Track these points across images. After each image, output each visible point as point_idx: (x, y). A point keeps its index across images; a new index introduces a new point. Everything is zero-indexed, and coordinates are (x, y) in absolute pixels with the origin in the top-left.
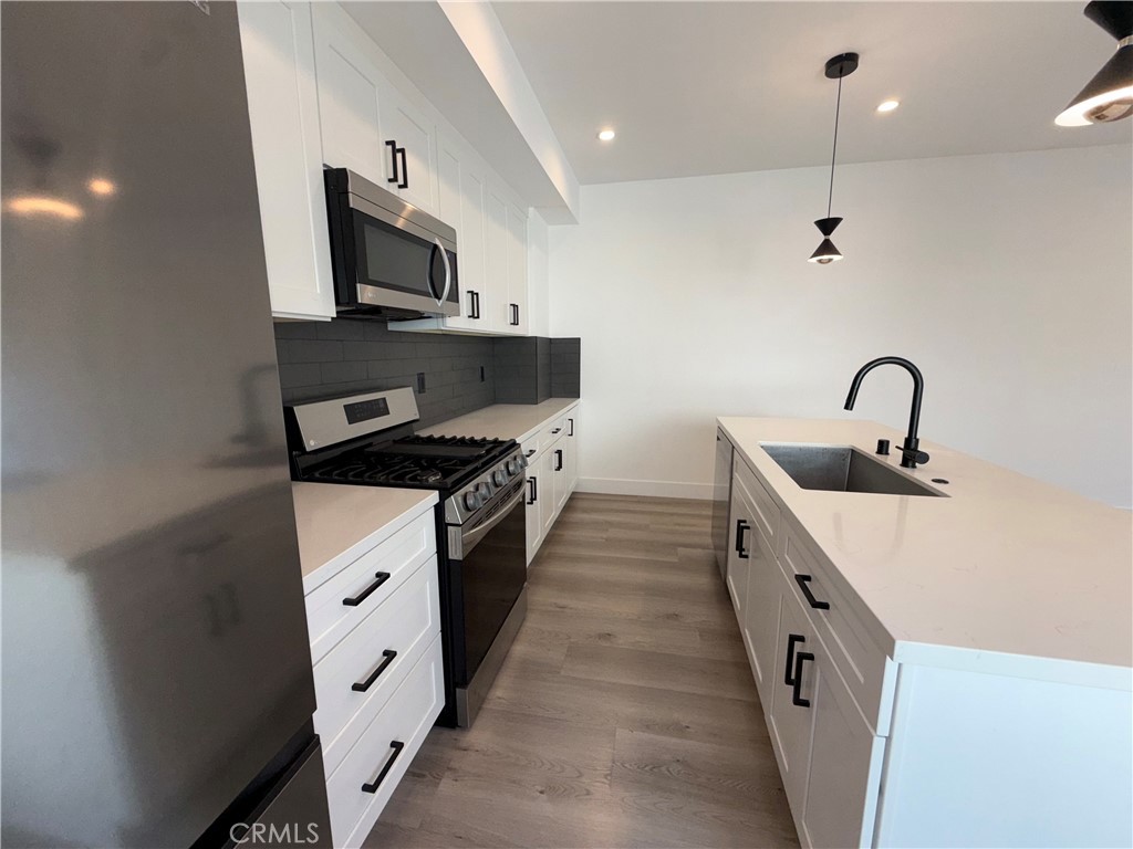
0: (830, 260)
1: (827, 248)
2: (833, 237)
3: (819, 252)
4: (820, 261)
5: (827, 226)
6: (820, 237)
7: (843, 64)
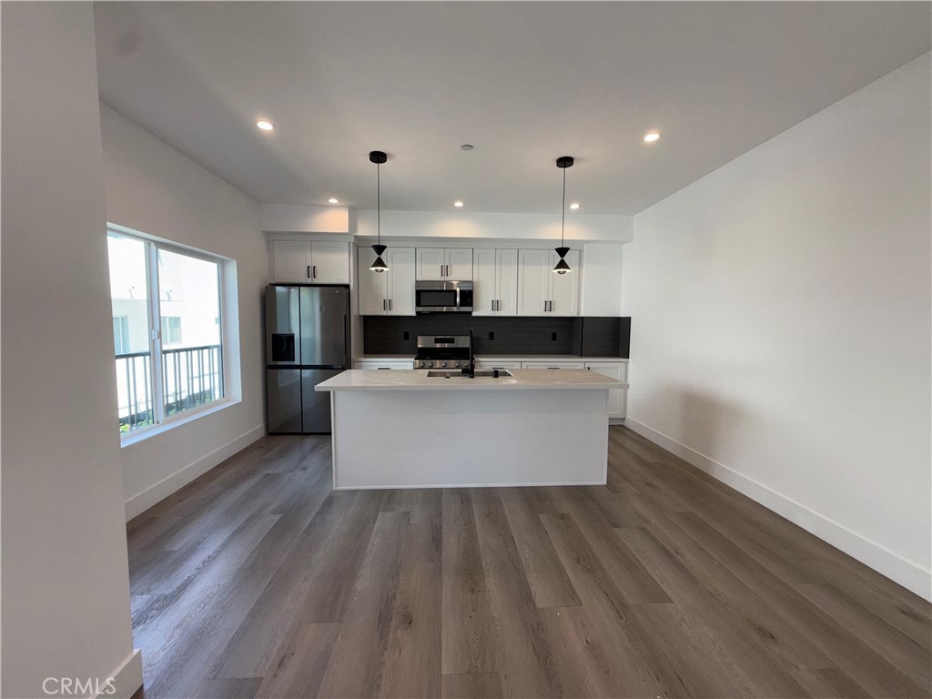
0: (564, 272)
1: (562, 265)
2: (565, 258)
3: (558, 267)
4: (559, 272)
5: (562, 252)
7: (565, 162)
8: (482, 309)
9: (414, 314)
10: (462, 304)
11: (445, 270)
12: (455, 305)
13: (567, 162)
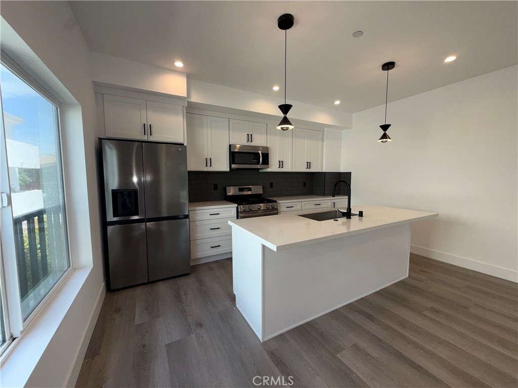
0: (386, 141)
1: (385, 136)
2: (387, 132)
3: (382, 138)
4: (382, 142)
5: (385, 127)
6: (383, 132)
7: (388, 66)
8: (273, 167)
9: (228, 169)
10: (263, 163)
11: (250, 138)
12: (258, 163)
13: (390, 66)
